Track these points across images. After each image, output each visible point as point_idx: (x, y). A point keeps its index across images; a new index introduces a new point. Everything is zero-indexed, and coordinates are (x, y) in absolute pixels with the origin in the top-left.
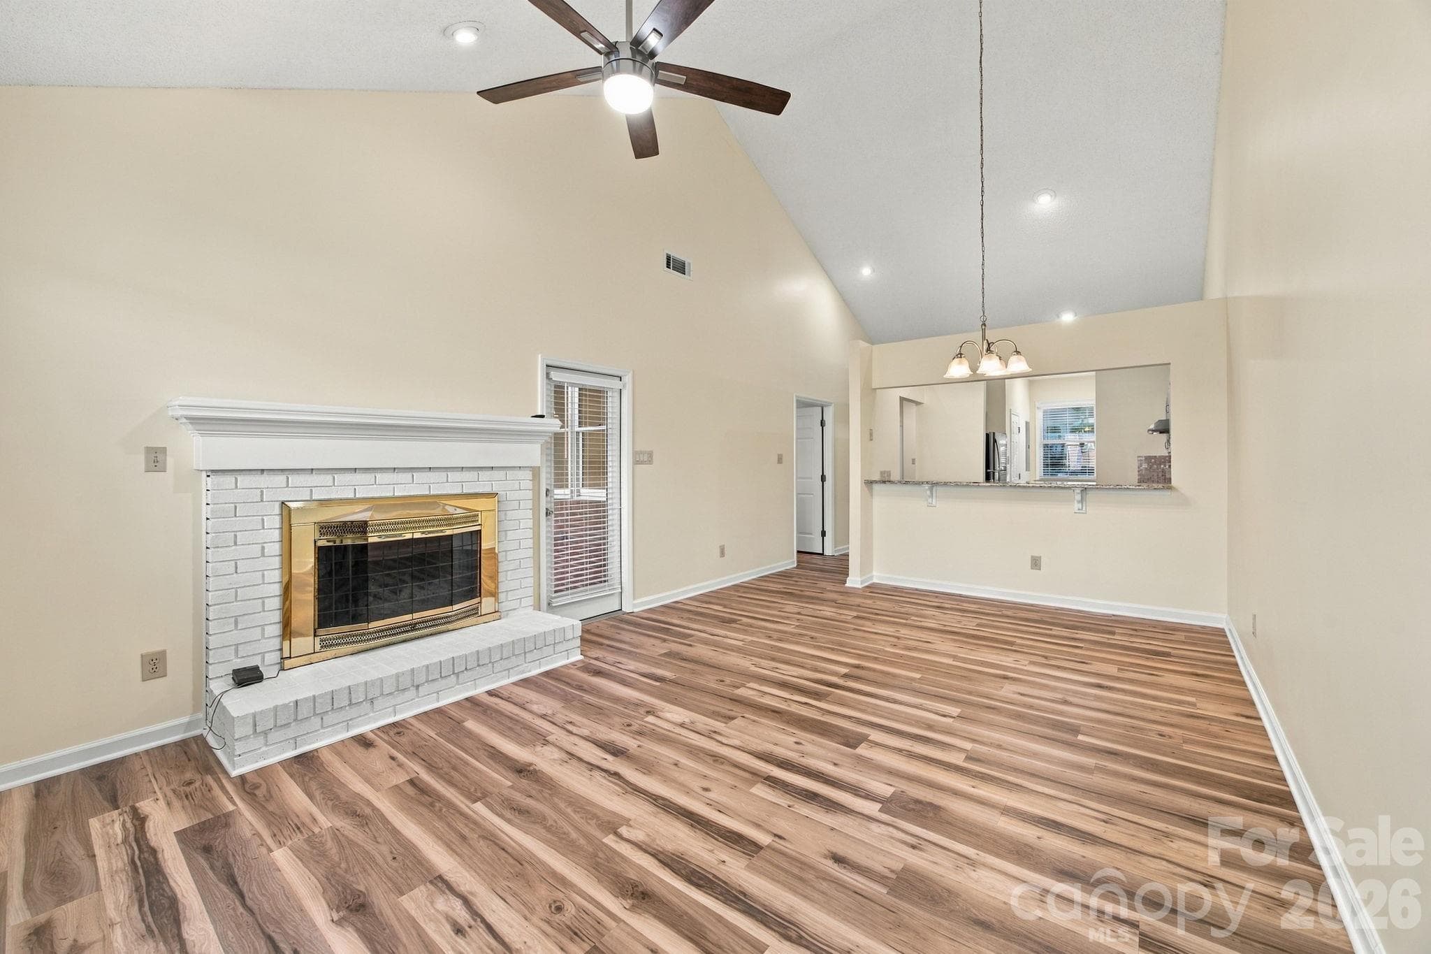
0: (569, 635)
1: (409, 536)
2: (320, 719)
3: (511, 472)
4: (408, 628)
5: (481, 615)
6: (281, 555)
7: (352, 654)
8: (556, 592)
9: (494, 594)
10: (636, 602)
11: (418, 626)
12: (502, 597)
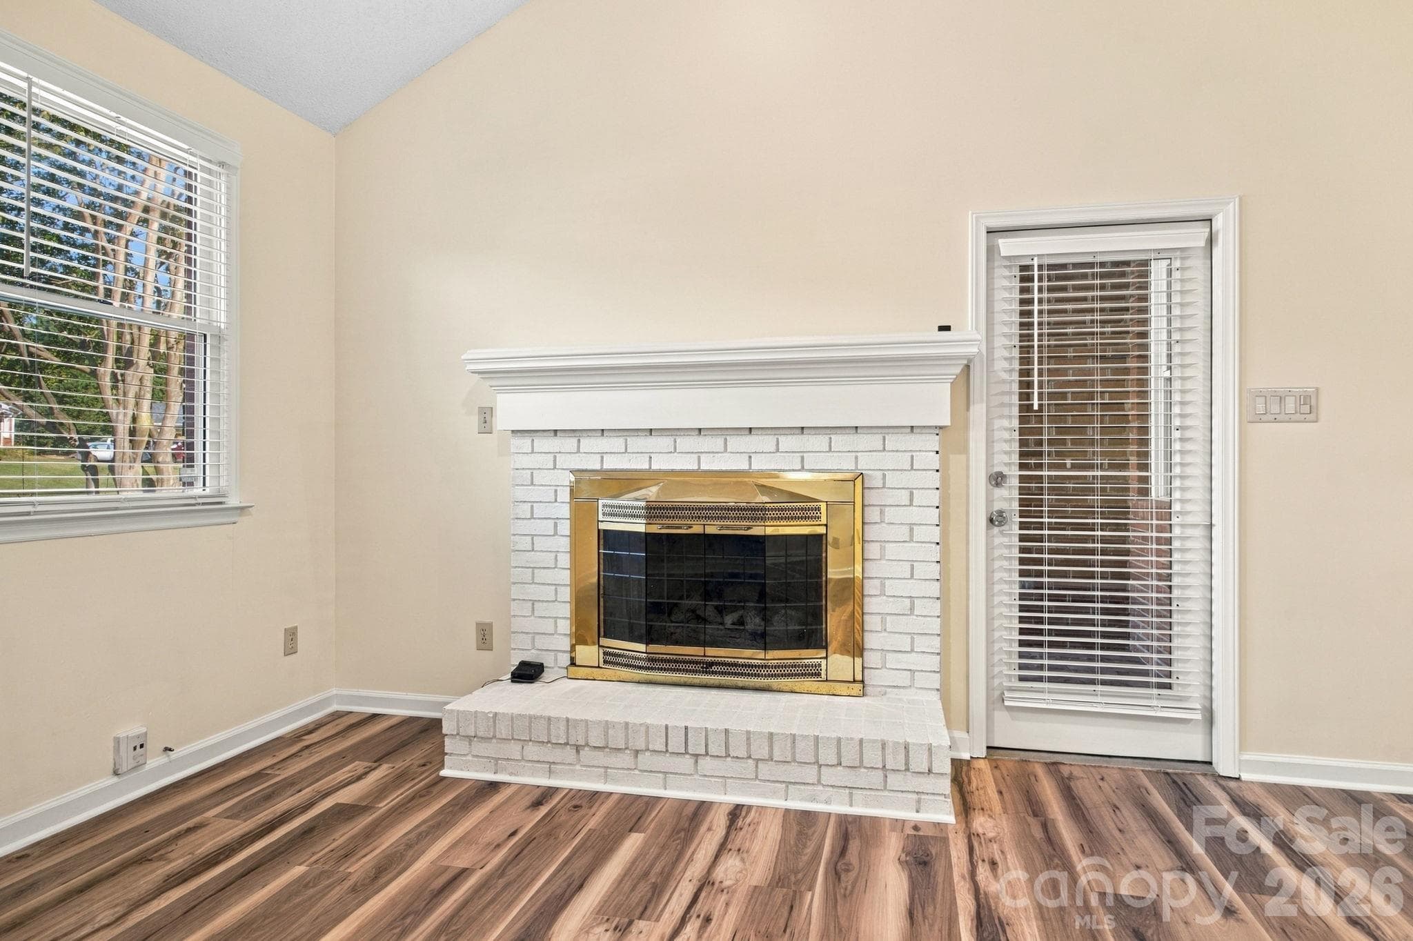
0: (919, 762)
1: (697, 529)
2: (520, 746)
3: (894, 437)
4: (698, 667)
5: (827, 680)
6: (570, 536)
7: (639, 682)
8: (1022, 679)
9: (856, 649)
10: (1245, 757)
11: (714, 668)
12: (871, 658)
